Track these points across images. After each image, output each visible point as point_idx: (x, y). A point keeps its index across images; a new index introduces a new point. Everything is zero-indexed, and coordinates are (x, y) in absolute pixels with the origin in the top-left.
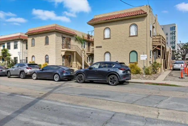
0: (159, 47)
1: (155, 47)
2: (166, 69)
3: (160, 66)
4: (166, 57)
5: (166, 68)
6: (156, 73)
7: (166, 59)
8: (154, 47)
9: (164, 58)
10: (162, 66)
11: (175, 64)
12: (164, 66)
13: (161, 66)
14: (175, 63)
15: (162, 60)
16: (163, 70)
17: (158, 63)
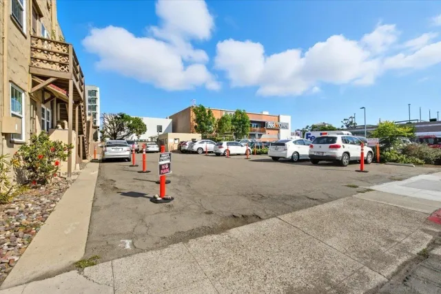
0: (62, 83)
1: (43, 83)
2: (84, 161)
3: (66, 152)
4: (85, 129)
5: (85, 158)
6: (43, 182)
7: (85, 133)
8: (37, 80)
9: (81, 132)
10: (74, 151)
11: (108, 148)
12: (79, 154)
13: (69, 153)
14: (108, 146)
15: (74, 134)
16: (78, 165)
17: (55, 143)
